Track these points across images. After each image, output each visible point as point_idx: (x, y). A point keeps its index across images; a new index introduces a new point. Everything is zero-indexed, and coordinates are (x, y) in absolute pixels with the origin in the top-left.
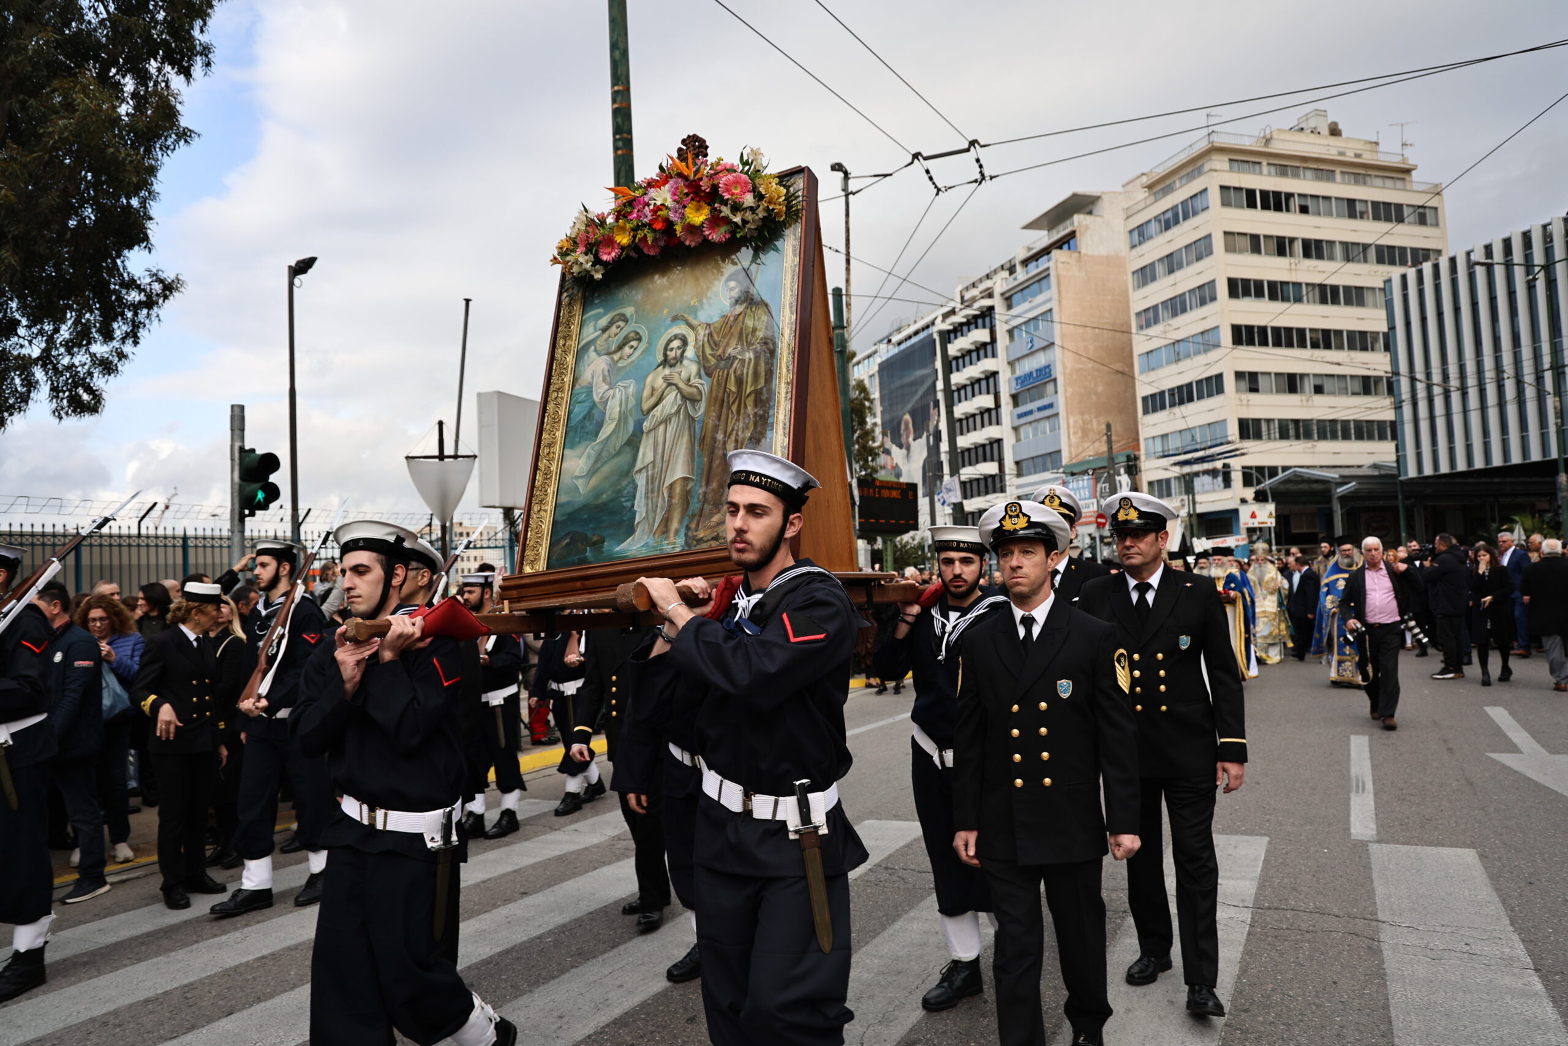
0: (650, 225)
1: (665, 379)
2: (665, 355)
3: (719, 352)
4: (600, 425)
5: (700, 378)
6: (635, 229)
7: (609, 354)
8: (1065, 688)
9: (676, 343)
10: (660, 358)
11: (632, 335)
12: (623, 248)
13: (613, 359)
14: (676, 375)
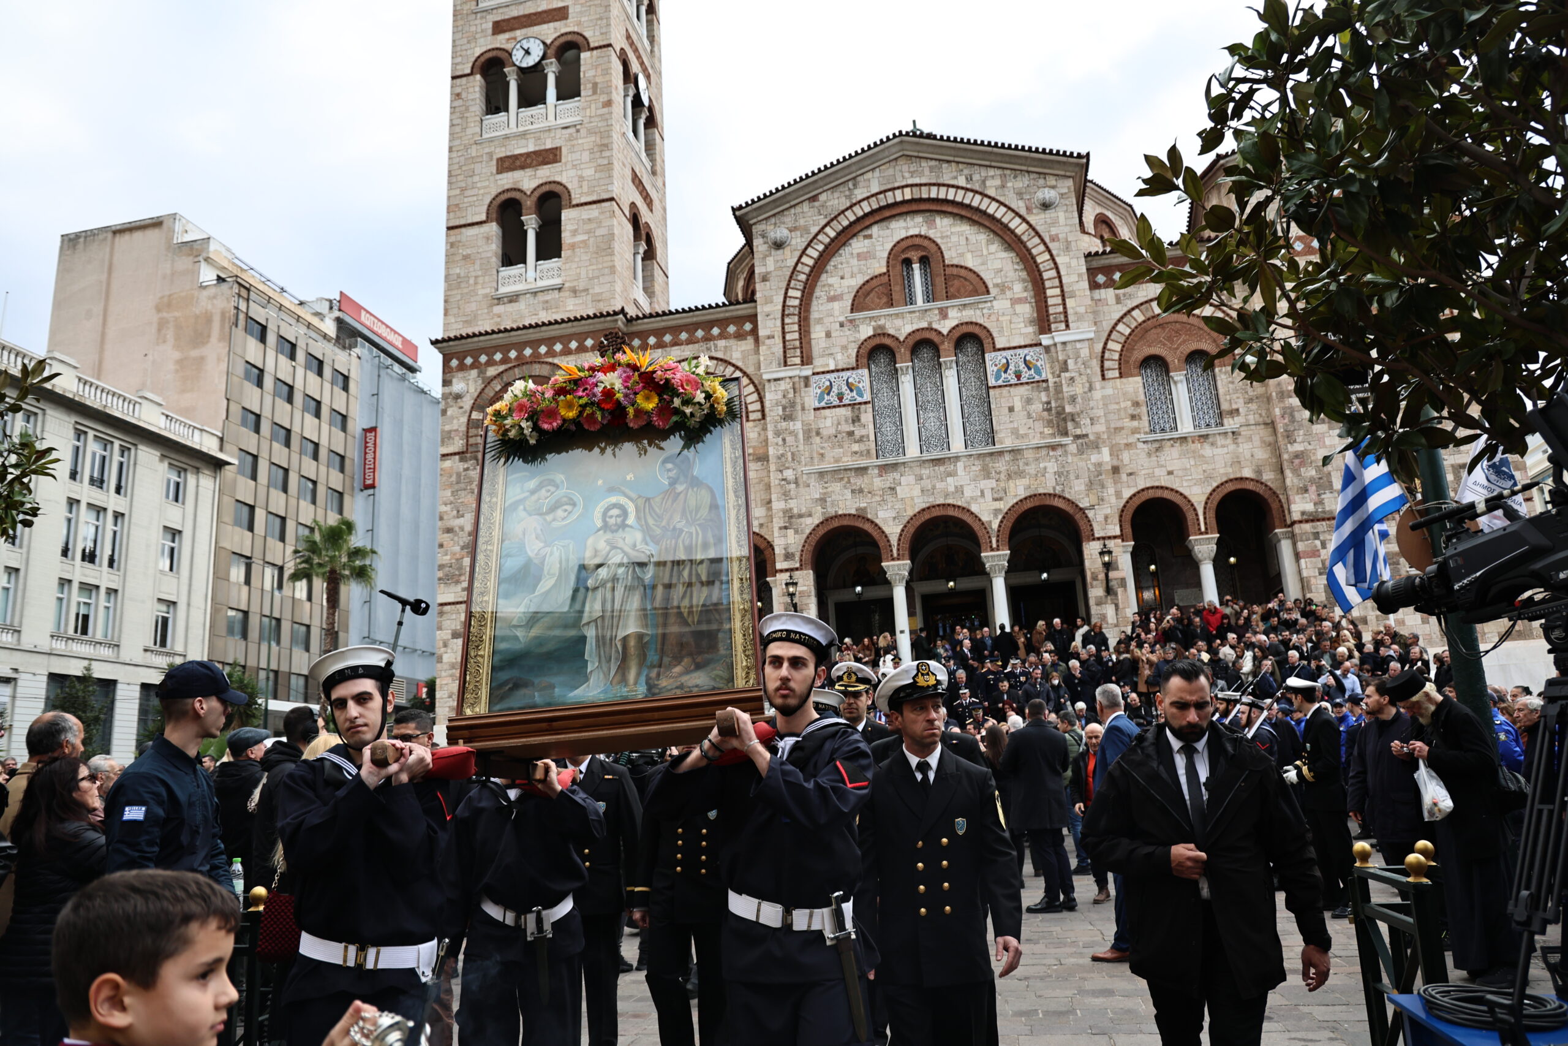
0: (598, 405)
1: (607, 542)
2: (604, 521)
3: (664, 523)
4: (538, 579)
5: (647, 544)
6: (583, 407)
7: (541, 514)
8: (961, 824)
9: (615, 512)
10: (599, 523)
11: (565, 499)
12: (564, 420)
13: (545, 520)
14: (621, 541)
